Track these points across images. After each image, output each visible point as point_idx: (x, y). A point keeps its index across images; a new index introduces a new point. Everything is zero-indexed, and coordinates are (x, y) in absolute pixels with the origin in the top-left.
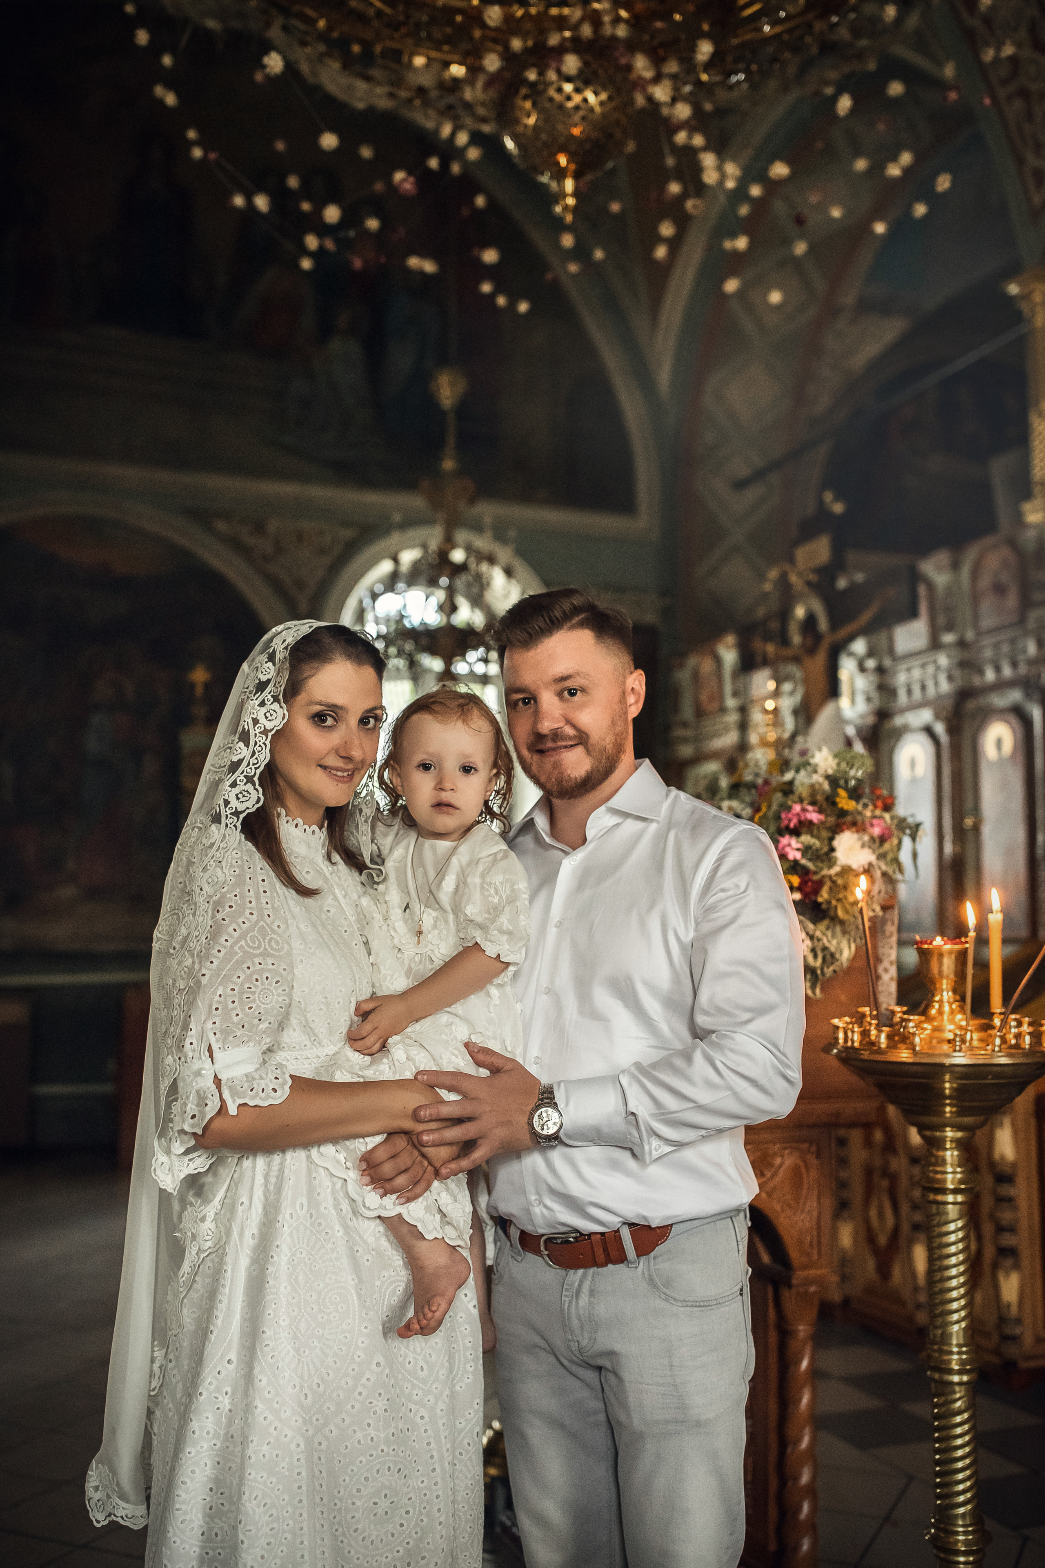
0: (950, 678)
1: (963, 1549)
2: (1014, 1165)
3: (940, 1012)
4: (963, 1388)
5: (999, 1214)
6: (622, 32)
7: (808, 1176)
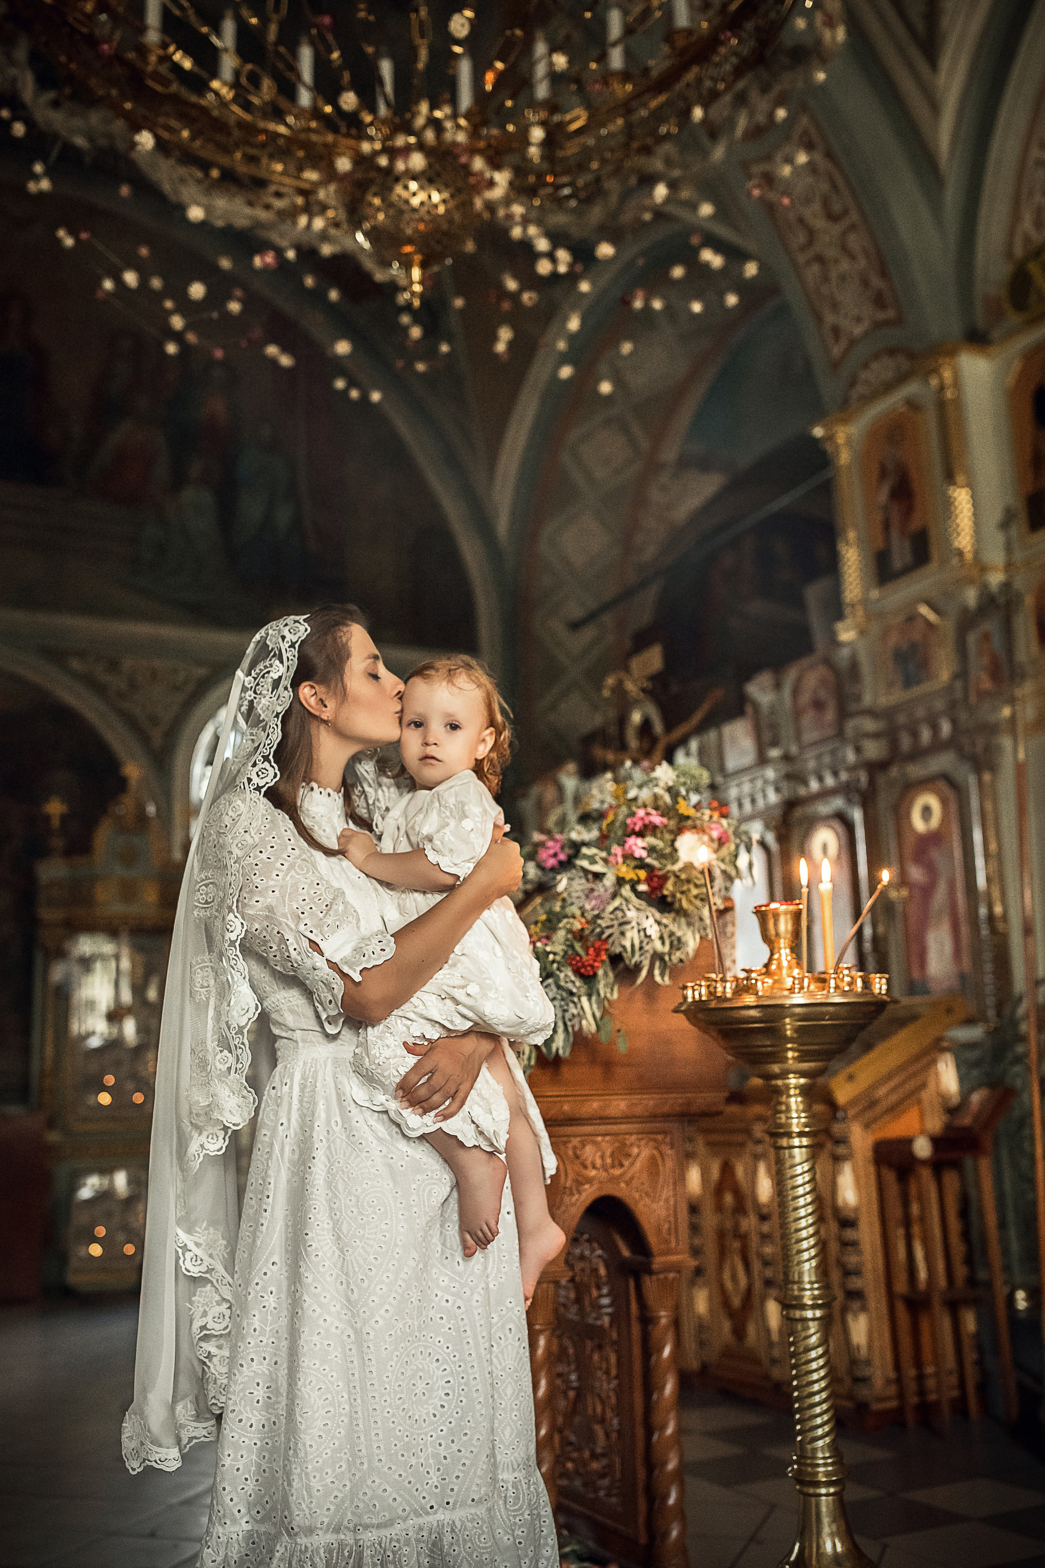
0: (777, 790)
1: (824, 1479)
2: (857, 1209)
3: (780, 967)
4: (816, 1323)
5: (846, 1259)
6: (461, 137)
7: (664, 1165)
